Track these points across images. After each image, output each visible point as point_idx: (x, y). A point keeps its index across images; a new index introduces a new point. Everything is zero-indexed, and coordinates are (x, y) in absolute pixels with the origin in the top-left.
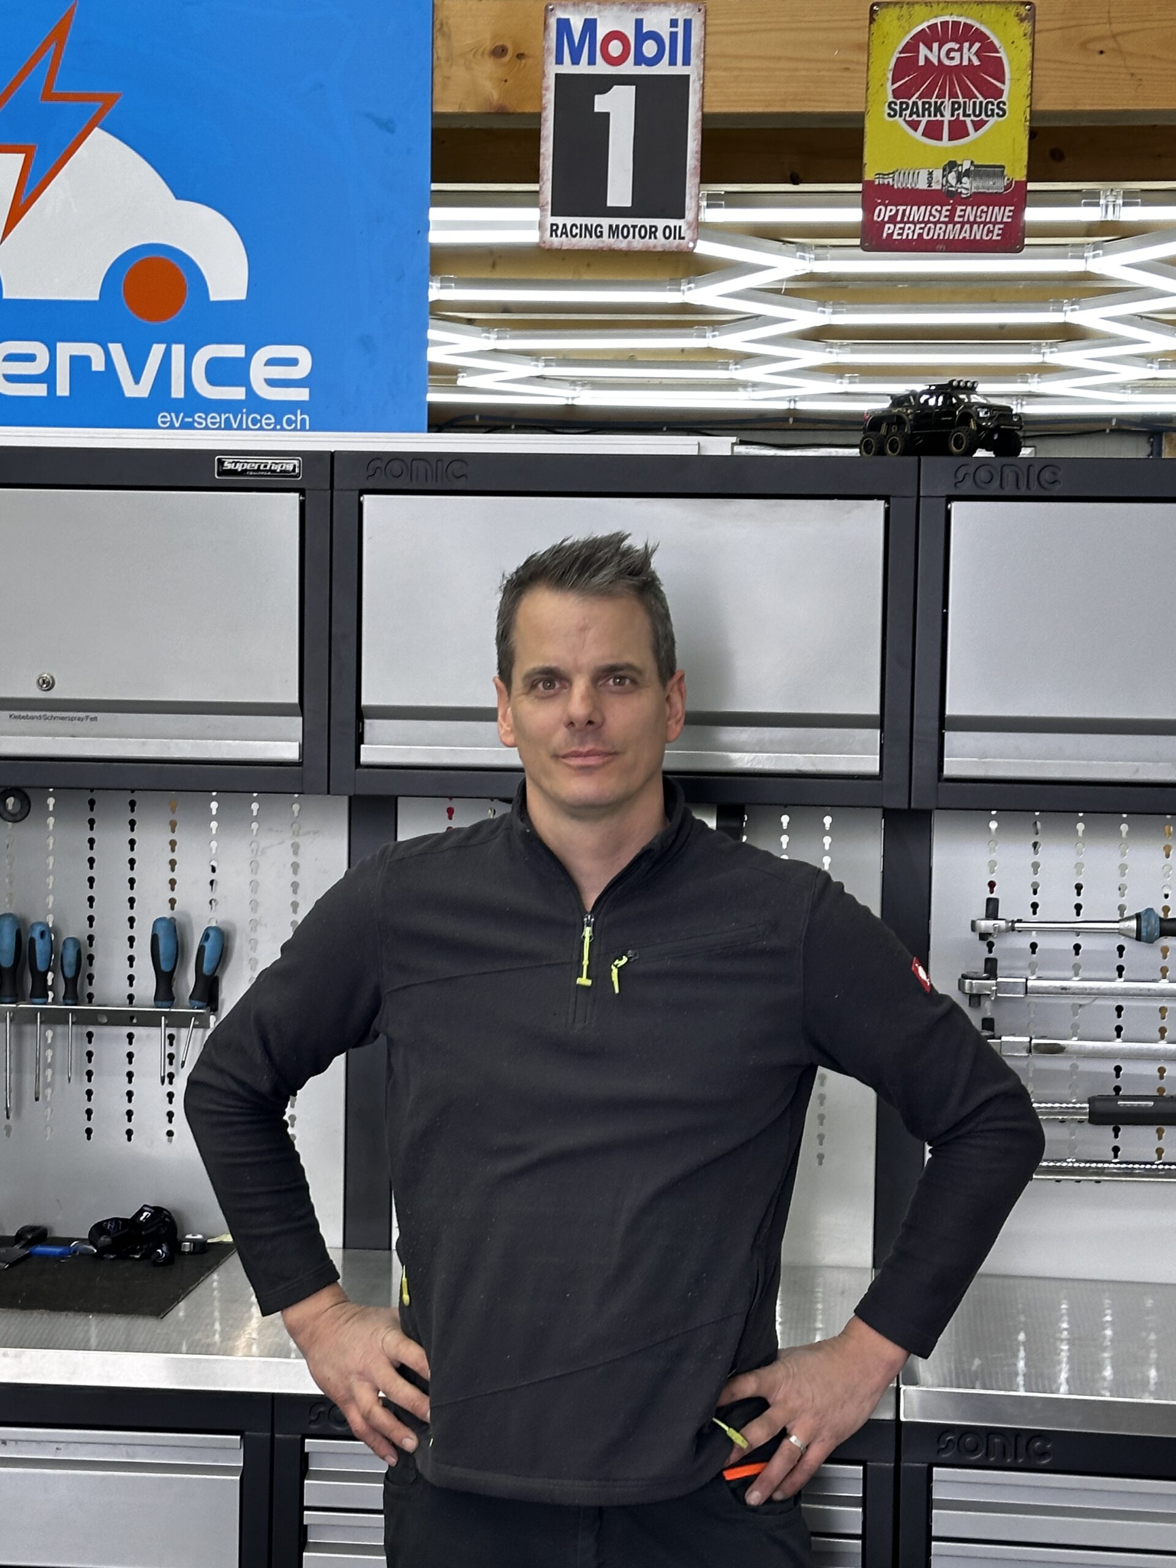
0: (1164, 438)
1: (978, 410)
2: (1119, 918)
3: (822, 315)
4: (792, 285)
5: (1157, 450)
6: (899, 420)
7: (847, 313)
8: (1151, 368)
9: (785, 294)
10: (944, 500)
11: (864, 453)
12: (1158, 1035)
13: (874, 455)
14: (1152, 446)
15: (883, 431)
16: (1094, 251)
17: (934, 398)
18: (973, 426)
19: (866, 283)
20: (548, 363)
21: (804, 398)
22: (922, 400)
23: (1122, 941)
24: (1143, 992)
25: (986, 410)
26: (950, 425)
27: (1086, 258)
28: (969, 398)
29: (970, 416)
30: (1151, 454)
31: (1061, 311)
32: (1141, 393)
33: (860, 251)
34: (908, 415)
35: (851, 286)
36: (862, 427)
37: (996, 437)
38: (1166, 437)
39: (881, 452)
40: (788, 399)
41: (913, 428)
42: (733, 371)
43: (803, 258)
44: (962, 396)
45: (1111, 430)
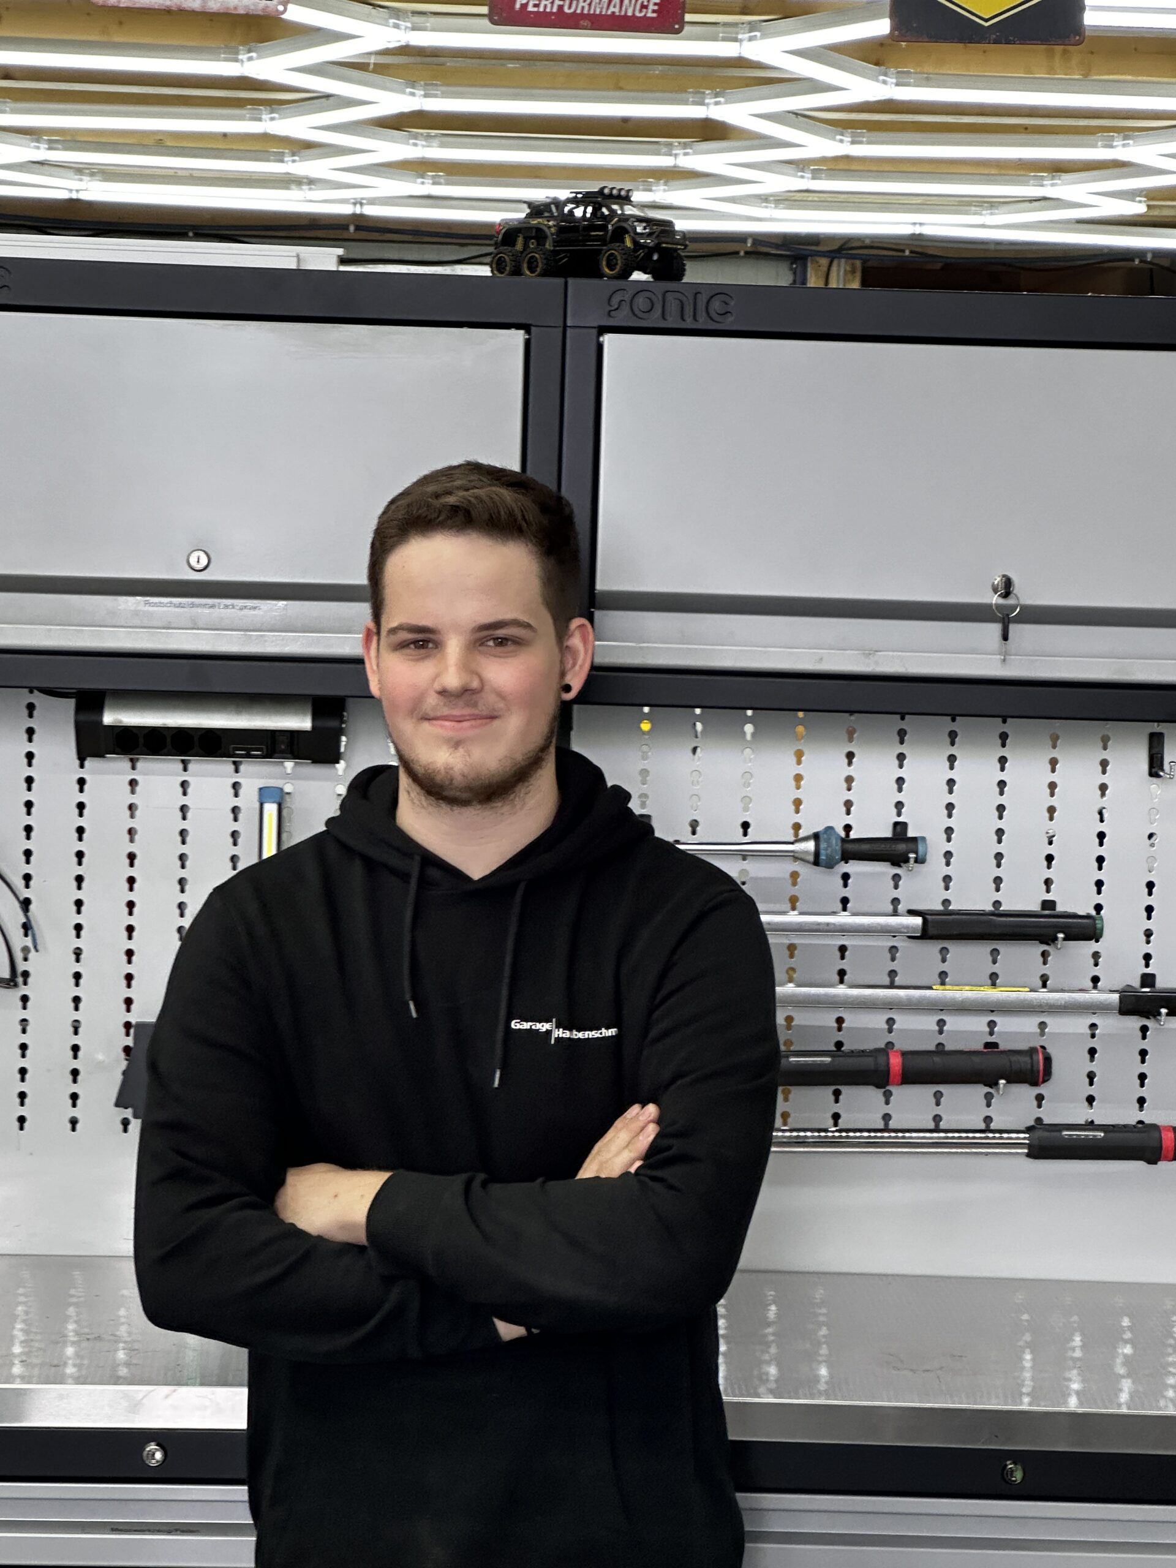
0: (809, 265)
1: (636, 224)
2: (792, 839)
3: (411, 98)
4: (383, 60)
5: (801, 279)
6: (539, 235)
7: (442, 97)
8: (802, 177)
9: (374, 71)
10: (594, 332)
11: (495, 272)
12: (837, 978)
13: (508, 275)
14: (795, 273)
15: (519, 246)
16: (750, 32)
17: (582, 208)
18: (628, 243)
19: (468, 60)
20: (52, 146)
21: (372, 202)
22: (566, 209)
23: (797, 866)
24: (821, 927)
25: (644, 224)
26: (603, 241)
27: (741, 41)
28: (622, 209)
29: (625, 231)
30: (794, 282)
31: (702, 104)
32: (784, 208)
33: (486, 22)
34: (550, 227)
35: (450, 63)
36: (492, 242)
37: (655, 257)
38: (812, 264)
39: (517, 272)
40: (353, 201)
41: (557, 243)
42: (290, 163)
43: (396, 26)
44: (615, 207)
45: (747, 253)
